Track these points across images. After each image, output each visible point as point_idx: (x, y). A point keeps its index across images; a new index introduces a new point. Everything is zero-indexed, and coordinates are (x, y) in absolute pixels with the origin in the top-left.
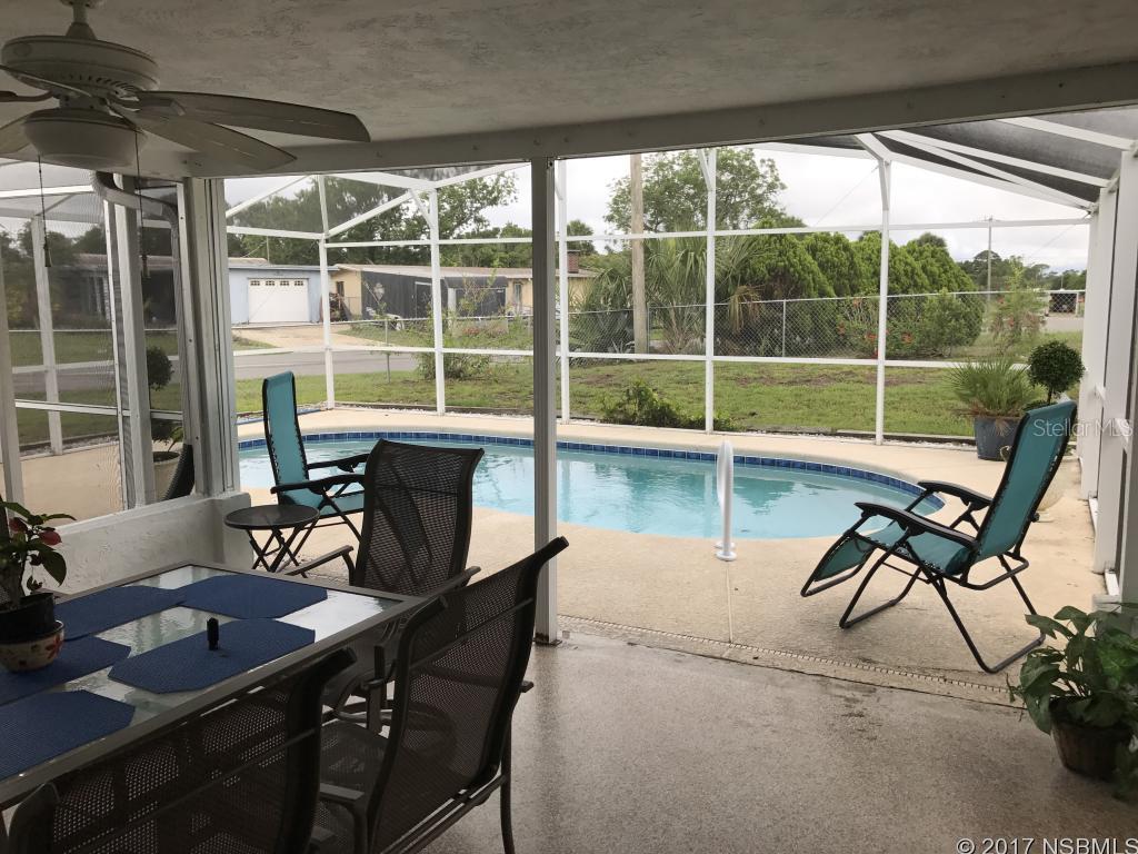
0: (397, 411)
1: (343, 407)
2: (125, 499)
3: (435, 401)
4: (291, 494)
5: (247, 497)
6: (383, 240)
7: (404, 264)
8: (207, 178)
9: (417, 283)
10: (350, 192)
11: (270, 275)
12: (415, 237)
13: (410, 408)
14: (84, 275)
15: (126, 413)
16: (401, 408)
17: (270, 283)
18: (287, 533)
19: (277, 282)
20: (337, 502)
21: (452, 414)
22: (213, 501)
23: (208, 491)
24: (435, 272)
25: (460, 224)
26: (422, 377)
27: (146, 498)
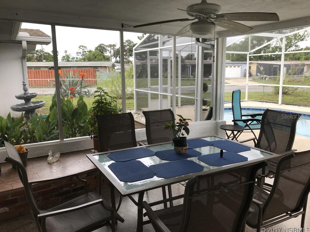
0: (266, 103)
1: (250, 101)
2: (195, 119)
3: (278, 101)
4: (237, 122)
5: (225, 122)
6: (264, 53)
7: (270, 61)
8: (223, 38)
9: (274, 66)
10: (255, 40)
11: (231, 65)
12: (274, 52)
13: (270, 102)
14: (186, 65)
15: (197, 98)
16: (267, 102)
17: (231, 67)
18: (235, 133)
19: (233, 67)
20: (250, 126)
21: (283, 105)
22: (216, 122)
23: (215, 119)
24: (282, 63)
25: (290, 47)
26: (274, 94)
27: (200, 119)
